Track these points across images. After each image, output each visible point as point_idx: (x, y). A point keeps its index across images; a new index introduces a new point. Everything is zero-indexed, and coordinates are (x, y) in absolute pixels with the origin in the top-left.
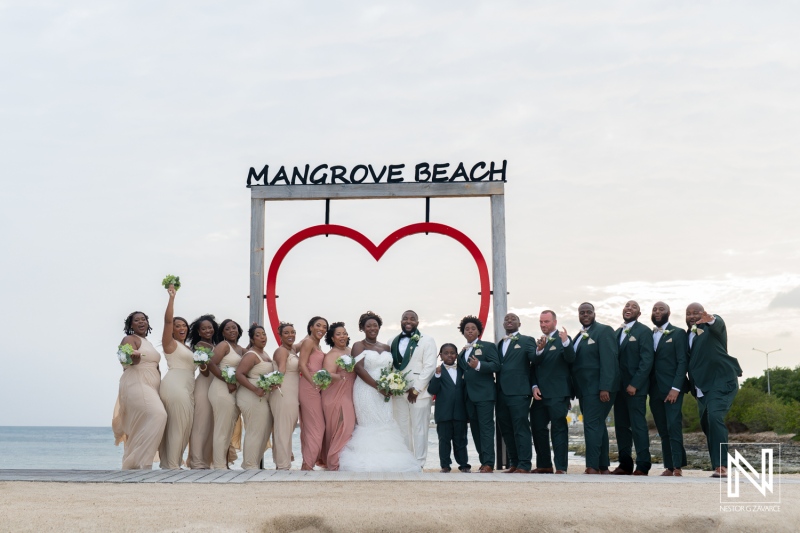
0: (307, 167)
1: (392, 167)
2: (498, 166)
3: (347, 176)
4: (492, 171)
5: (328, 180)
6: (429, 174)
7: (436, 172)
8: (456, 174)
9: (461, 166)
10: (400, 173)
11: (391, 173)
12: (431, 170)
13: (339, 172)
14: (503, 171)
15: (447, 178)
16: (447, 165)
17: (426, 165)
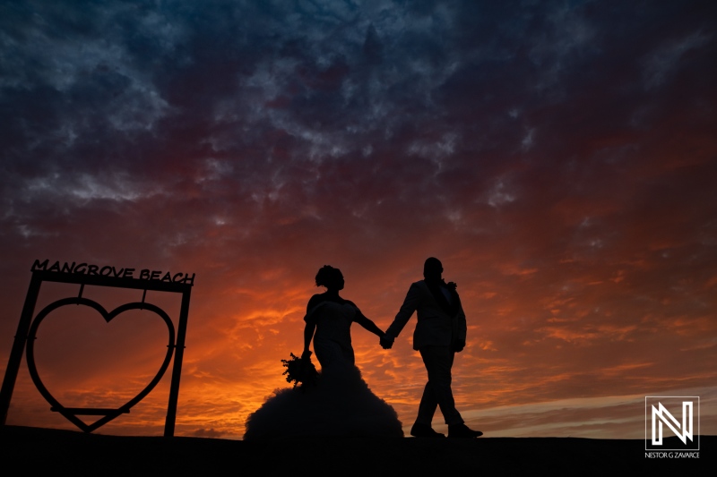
0: (74, 264)
1: (127, 270)
2: (190, 276)
3: (98, 272)
4: (186, 279)
5: (86, 273)
6: (149, 276)
7: (153, 275)
8: (165, 278)
9: (168, 274)
10: (131, 273)
11: (126, 273)
12: (150, 274)
13: (93, 268)
14: (192, 279)
15: (159, 279)
16: (160, 272)
17: (148, 271)
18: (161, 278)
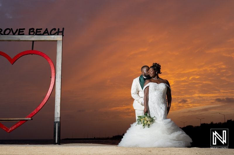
1: (20, 29)
2: (61, 30)
3: (2, 32)
4: (58, 32)
6: (34, 32)
7: (37, 32)
8: (45, 33)
9: (47, 29)
10: (23, 32)
11: (19, 32)
12: (35, 31)
14: (62, 32)
15: (41, 34)
16: (41, 29)
17: (33, 29)
18: (42, 33)
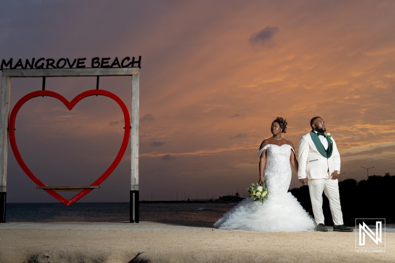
0: (34, 59)
1: (79, 60)
2: (137, 59)
3: (55, 65)
4: (133, 62)
5: (45, 66)
6: (99, 63)
7: (103, 63)
8: (114, 64)
9: (116, 59)
10: (83, 63)
11: (79, 63)
12: (100, 61)
13: (50, 62)
14: (139, 62)
15: (109, 66)
16: (109, 59)
17: (98, 59)
18: (110, 64)
